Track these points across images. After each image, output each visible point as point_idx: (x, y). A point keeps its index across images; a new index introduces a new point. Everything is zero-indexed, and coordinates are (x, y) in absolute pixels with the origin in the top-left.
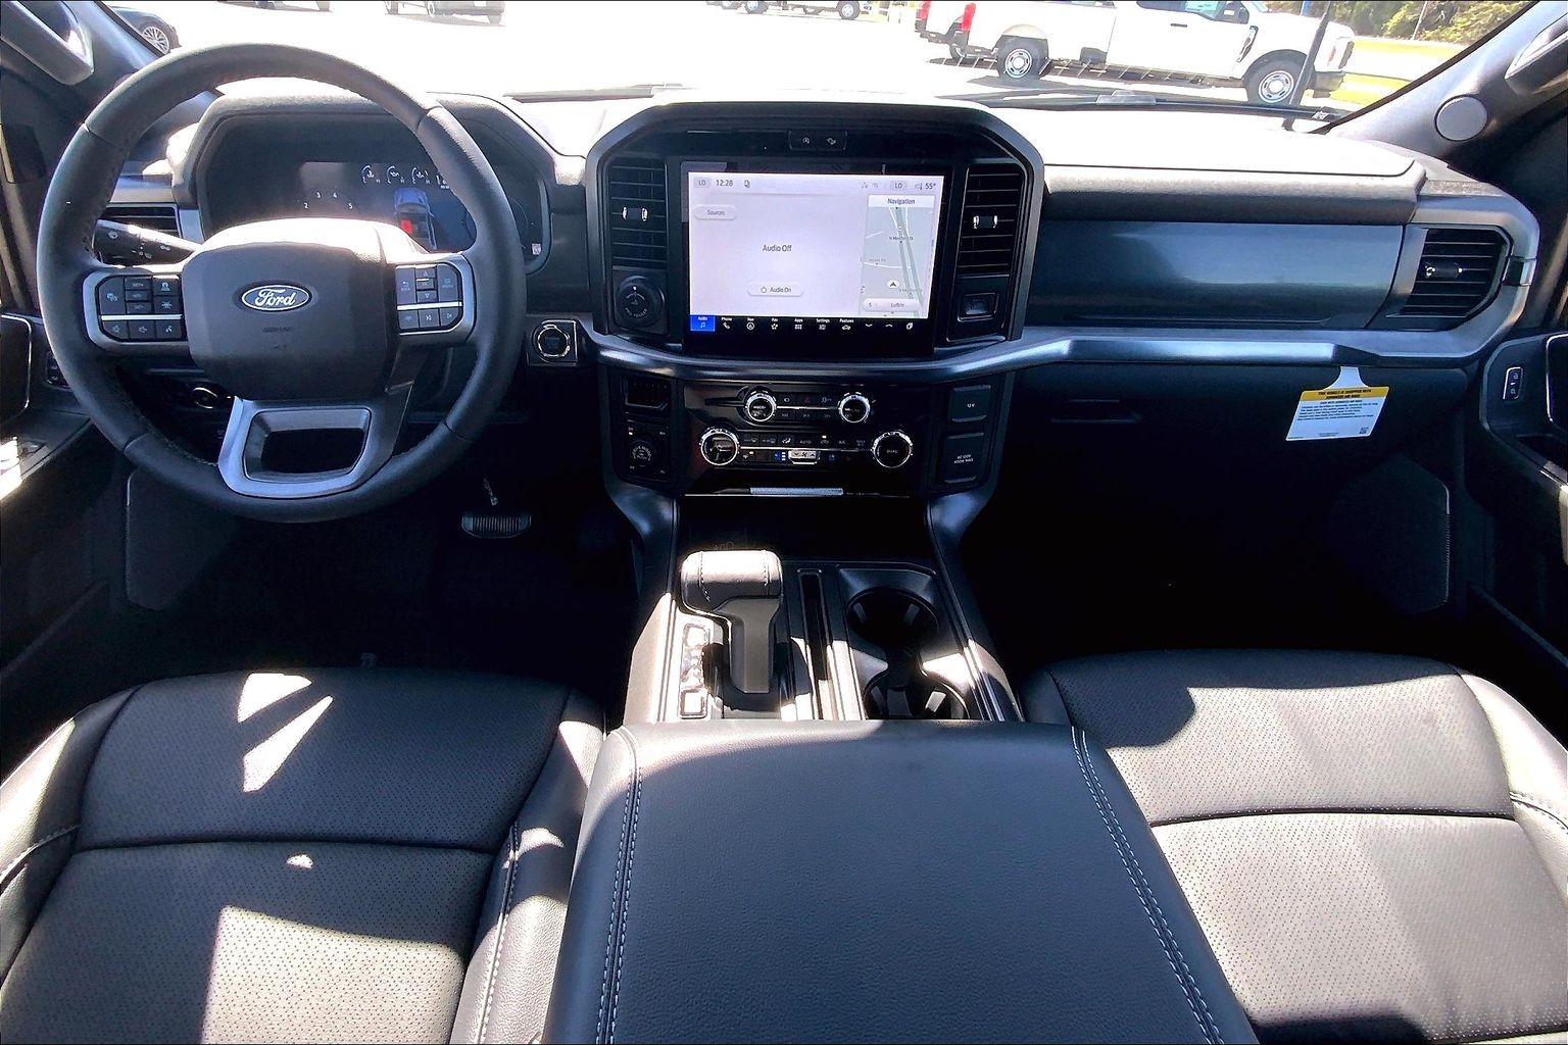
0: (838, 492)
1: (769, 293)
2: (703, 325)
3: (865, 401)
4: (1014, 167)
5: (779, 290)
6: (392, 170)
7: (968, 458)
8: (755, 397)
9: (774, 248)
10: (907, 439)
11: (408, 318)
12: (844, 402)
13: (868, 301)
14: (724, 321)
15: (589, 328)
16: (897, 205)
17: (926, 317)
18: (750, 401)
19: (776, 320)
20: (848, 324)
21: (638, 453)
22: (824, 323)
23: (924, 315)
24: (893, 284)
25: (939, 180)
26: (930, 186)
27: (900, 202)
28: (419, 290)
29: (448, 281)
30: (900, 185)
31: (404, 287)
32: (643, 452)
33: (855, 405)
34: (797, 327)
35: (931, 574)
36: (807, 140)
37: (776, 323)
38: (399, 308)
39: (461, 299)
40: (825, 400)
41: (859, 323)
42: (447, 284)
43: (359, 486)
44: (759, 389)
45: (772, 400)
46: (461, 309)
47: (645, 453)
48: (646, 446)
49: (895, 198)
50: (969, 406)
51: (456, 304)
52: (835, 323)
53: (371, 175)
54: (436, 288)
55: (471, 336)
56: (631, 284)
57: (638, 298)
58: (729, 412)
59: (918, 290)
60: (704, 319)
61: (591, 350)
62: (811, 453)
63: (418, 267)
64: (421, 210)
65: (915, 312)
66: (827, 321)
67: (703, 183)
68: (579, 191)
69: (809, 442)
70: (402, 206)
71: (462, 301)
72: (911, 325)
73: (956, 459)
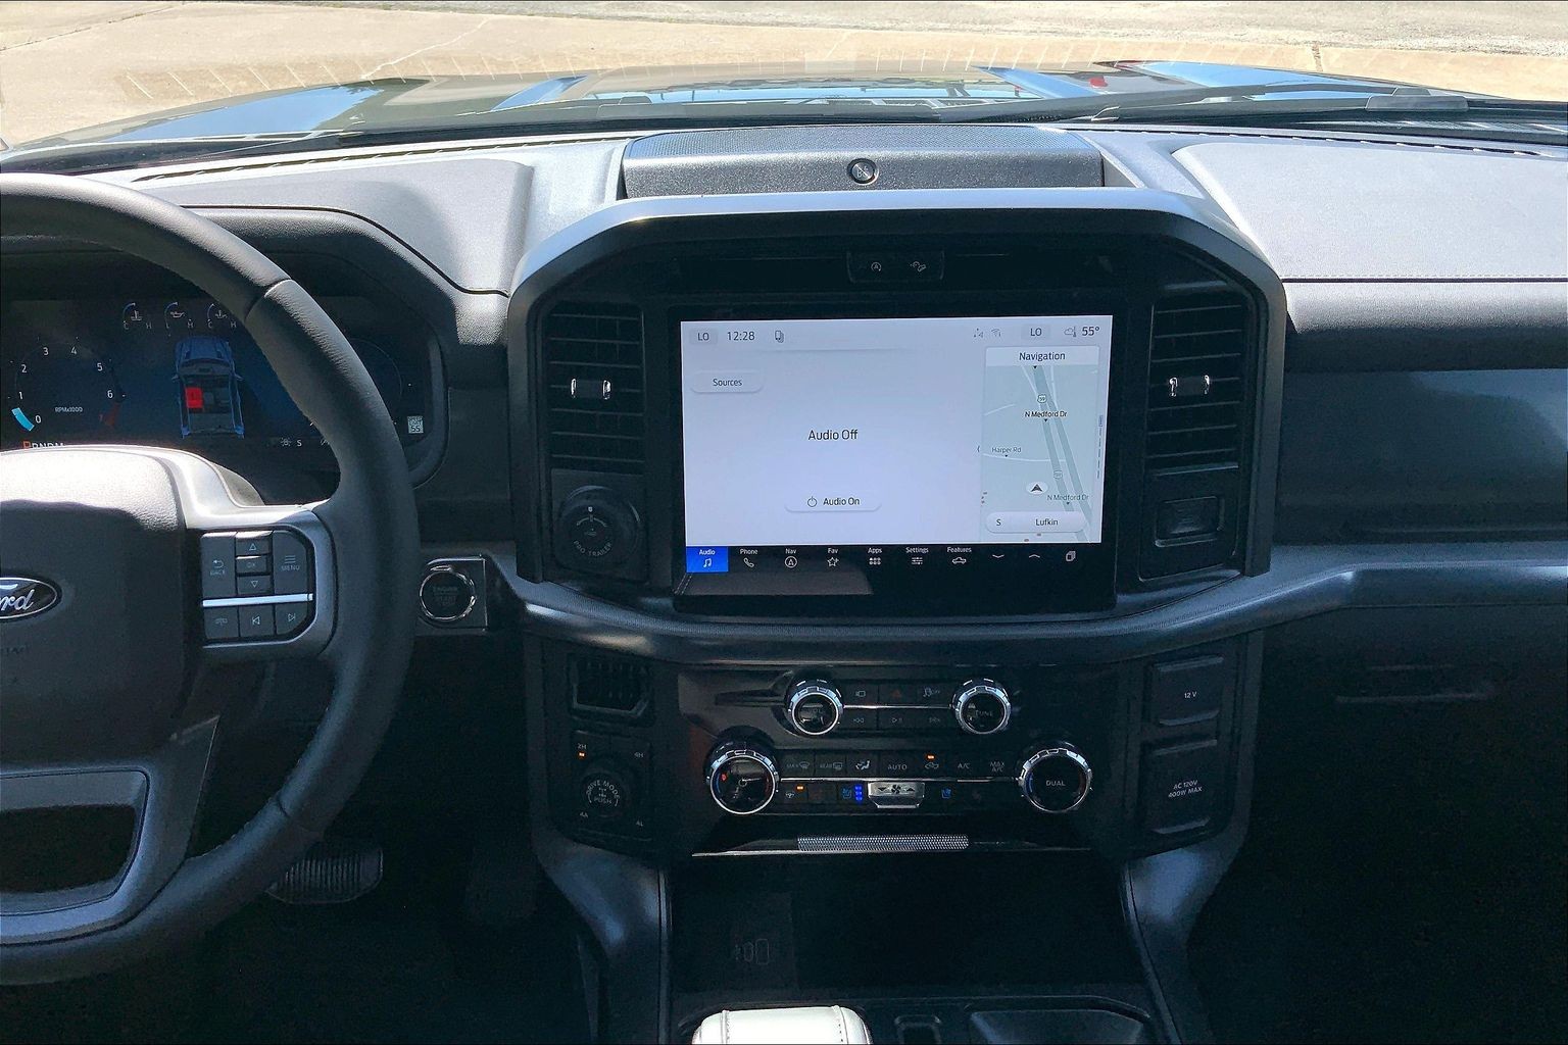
0: (960, 843)
1: (821, 506)
2: (707, 565)
3: (1001, 694)
4: (1233, 296)
5: (838, 502)
6: (173, 309)
7: (1193, 787)
8: (804, 693)
9: (827, 436)
10: (1081, 760)
11: (221, 621)
12: (963, 698)
13: (994, 516)
14: (744, 555)
15: (508, 570)
16: (1035, 362)
17: (1099, 540)
18: (796, 699)
19: (835, 551)
20: (963, 555)
21: (596, 792)
22: (919, 555)
23: (1093, 535)
24: (1037, 488)
25: (1106, 322)
26: (1089, 331)
27: (1040, 358)
28: (241, 575)
29: (292, 559)
30: (1037, 333)
31: (214, 569)
32: (605, 791)
33: (987, 703)
34: (873, 561)
35: (1141, 1019)
36: (876, 266)
37: (835, 556)
38: (206, 603)
39: (312, 589)
40: (929, 691)
41: (980, 552)
42: (289, 564)
43: (126, 922)
44: (811, 676)
45: (833, 697)
46: (312, 605)
47: (609, 794)
48: (608, 778)
49: (1032, 351)
50: (1187, 696)
51: (303, 597)
52: (938, 552)
53: (136, 317)
54: (269, 573)
55: (327, 650)
56: (584, 502)
57: (596, 526)
58: (757, 717)
59: (1082, 497)
60: (710, 552)
61: (509, 608)
62: (906, 787)
63: (241, 535)
64: (220, 370)
65: (1079, 533)
66: (925, 551)
67: (705, 337)
68: (497, 352)
69: (904, 767)
70: (186, 364)
71: (314, 593)
72: (1073, 554)
73: (1172, 791)
